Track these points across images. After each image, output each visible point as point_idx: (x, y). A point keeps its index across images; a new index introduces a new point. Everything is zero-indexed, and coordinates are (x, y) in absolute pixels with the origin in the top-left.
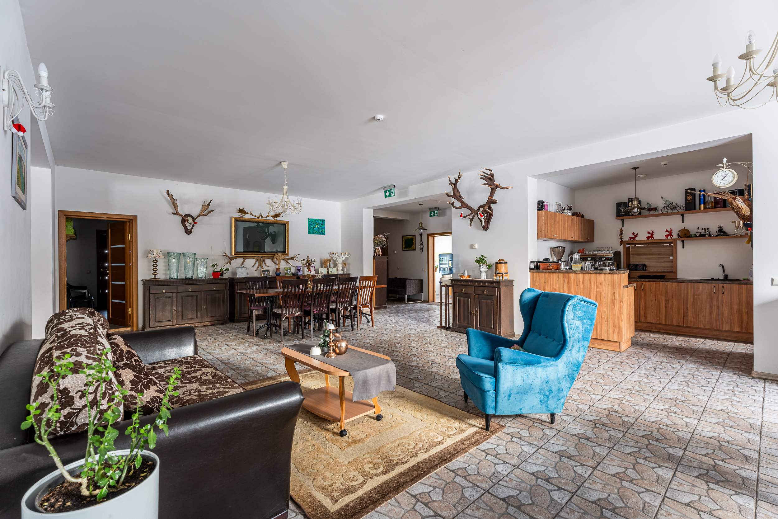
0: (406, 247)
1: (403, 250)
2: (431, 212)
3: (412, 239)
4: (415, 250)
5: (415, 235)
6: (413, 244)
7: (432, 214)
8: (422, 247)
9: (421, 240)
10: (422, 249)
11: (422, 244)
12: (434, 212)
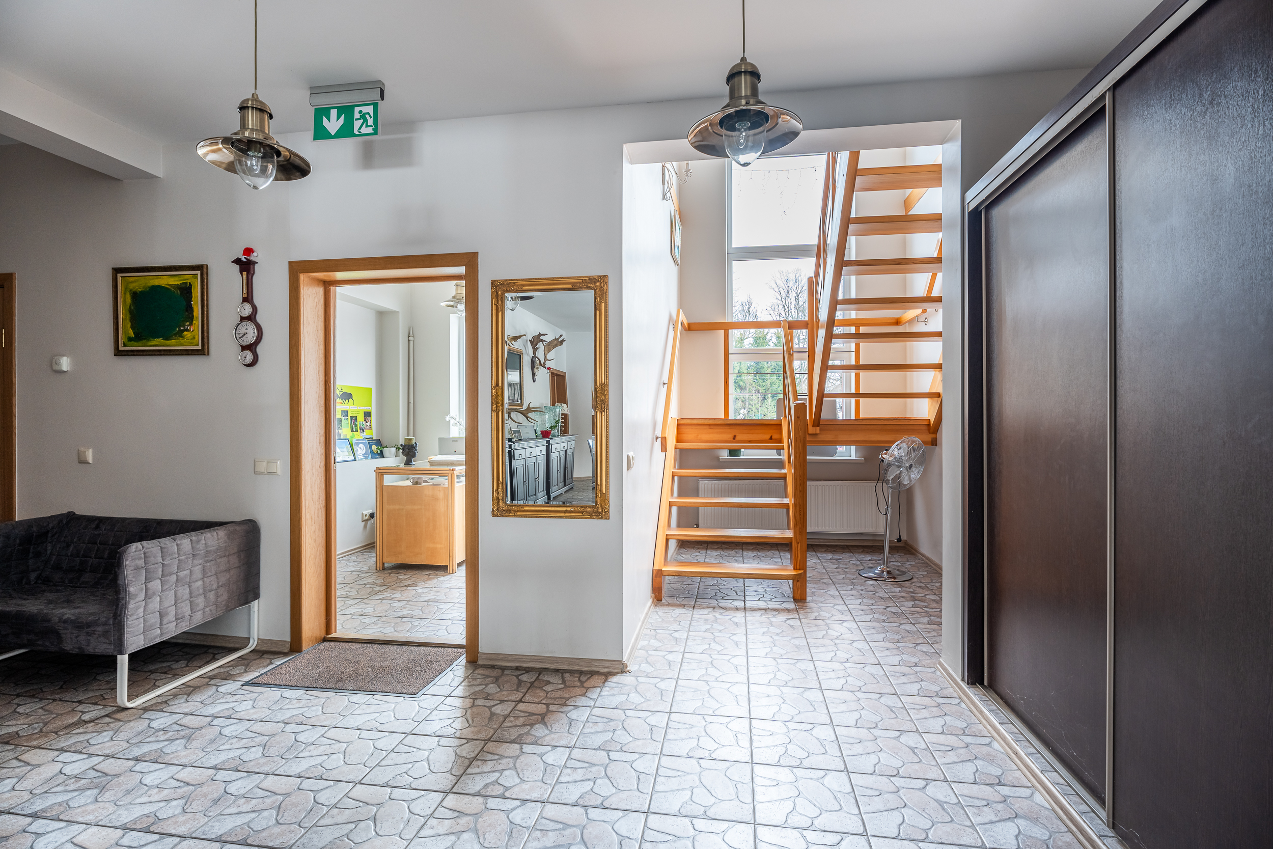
0: (139, 337)
1: (118, 353)
2: (321, 113)
3: (186, 290)
4: (203, 351)
5: (202, 268)
6: (191, 319)
7: (333, 124)
8: (251, 337)
9: (248, 299)
10: (251, 347)
11: (251, 318)
12: (346, 111)
